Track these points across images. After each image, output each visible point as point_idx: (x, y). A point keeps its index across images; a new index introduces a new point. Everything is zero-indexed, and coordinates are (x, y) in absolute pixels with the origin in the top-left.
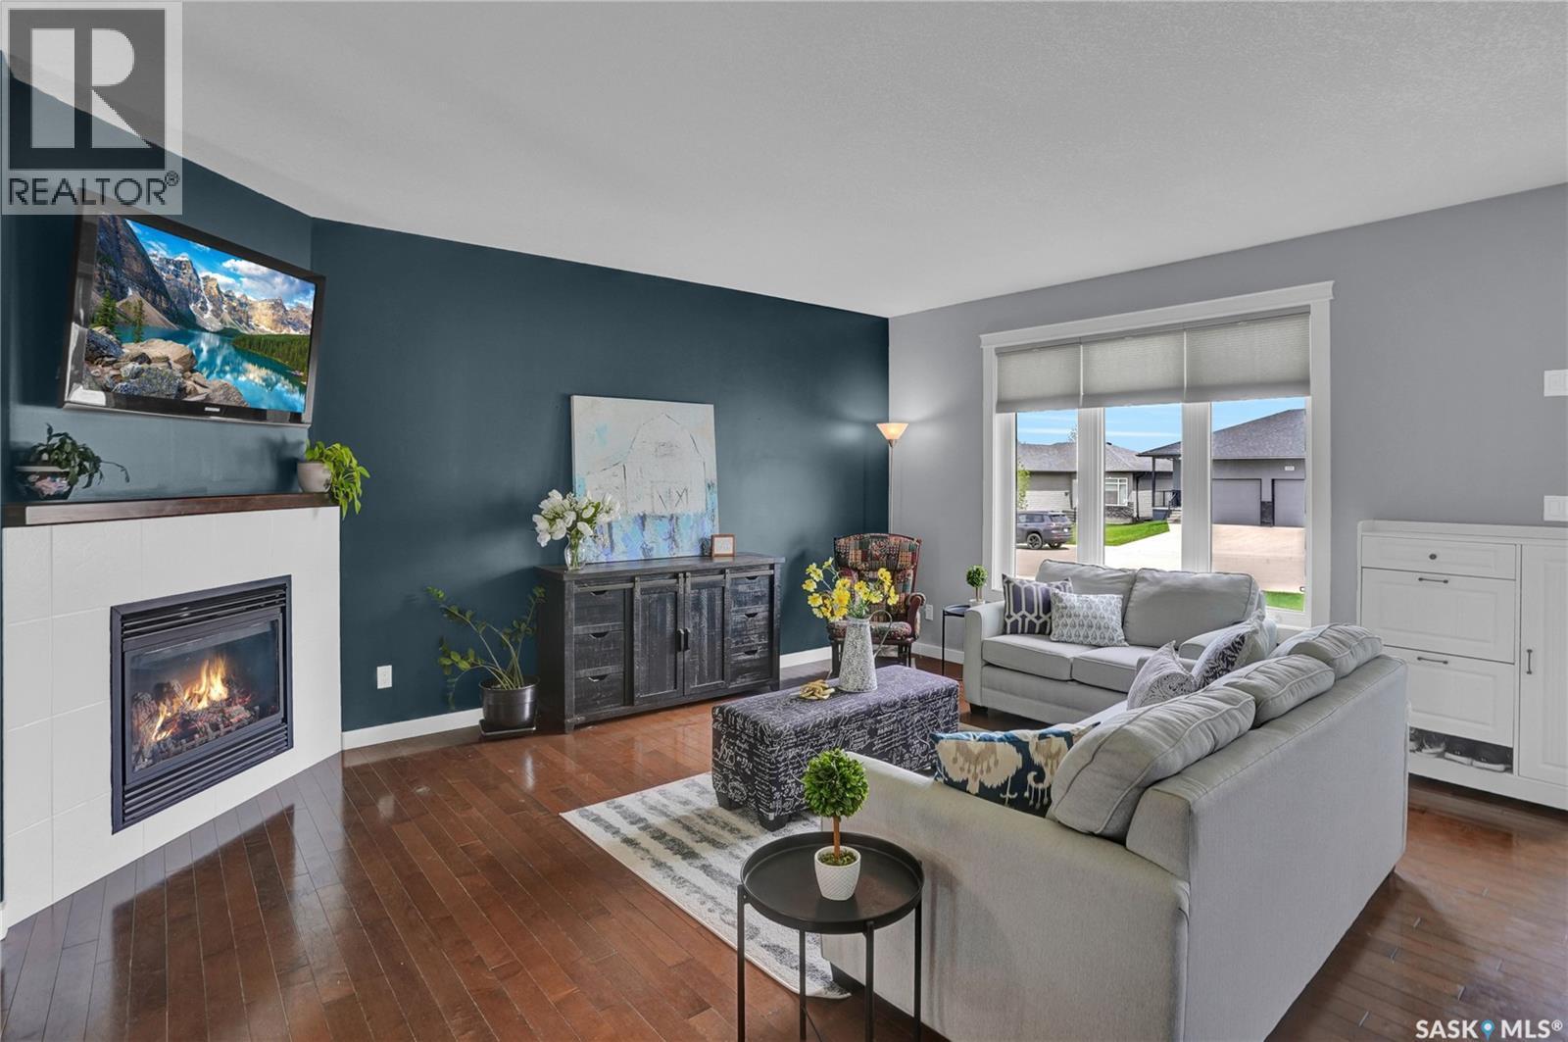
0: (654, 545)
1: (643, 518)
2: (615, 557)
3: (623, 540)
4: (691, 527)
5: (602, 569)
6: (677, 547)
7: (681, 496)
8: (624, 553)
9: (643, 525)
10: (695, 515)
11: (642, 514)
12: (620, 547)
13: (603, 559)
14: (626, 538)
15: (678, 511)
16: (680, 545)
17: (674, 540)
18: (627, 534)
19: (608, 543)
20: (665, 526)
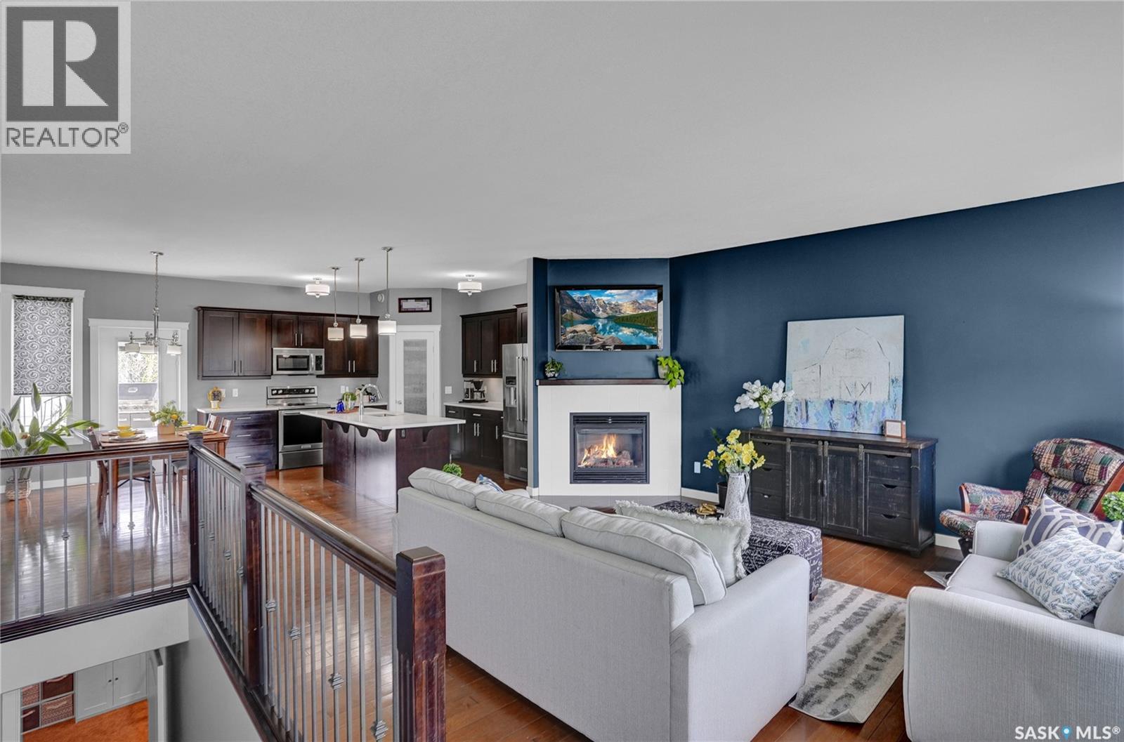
0: (839, 422)
1: (832, 402)
2: (808, 426)
3: (815, 415)
4: (873, 412)
5: (800, 432)
6: (859, 425)
7: (864, 388)
8: (816, 424)
9: (832, 406)
10: (877, 403)
11: (831, 399)
12: (813, 419)
13: (800, 426)
14: (817, 414)
15: (861, 399)
16: (862, 424)
17: (856, 419)
18: (818, 412)
19: (805, 417)
20: (851, 410)
